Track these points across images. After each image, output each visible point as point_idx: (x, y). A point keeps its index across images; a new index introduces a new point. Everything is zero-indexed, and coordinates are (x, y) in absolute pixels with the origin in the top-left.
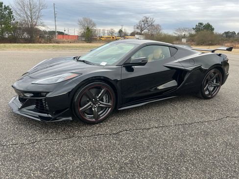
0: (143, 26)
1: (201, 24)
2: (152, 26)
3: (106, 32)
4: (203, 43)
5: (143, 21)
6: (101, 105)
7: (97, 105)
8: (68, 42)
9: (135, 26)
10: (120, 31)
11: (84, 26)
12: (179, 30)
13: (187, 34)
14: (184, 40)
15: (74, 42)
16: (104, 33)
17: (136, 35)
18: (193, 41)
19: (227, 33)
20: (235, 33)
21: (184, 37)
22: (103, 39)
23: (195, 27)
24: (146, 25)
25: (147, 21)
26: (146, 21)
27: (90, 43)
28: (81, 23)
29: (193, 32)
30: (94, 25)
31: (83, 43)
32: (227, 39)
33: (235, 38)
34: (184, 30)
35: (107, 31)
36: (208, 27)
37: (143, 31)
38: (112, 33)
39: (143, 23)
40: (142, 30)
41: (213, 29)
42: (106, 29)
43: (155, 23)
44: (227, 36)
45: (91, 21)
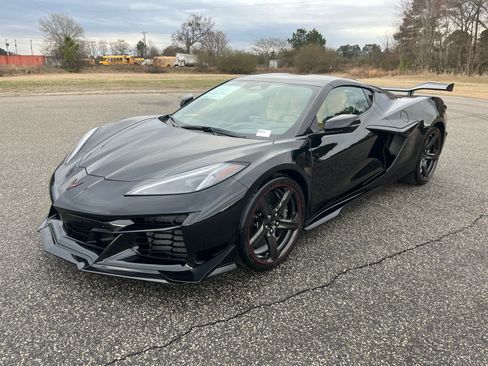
0: (190, 34)
1: (302, 31)
2: (209, 34)
3: (109, 47)
4: (311, 69)
5: (190, 25)
6: (280, 226)
7: (274, 227)
8: (23, 72)
9: (173, 34)
10: (141, 46)
11: (54, 33)
12: (262, 43)
13: (277, 50)
14: (273, 64)
15: (38, 71)
16: (104, 50)
17: (178, 55)
18: (291, 64)
19: (344, 48)
20: (358, 48)
21: (273, 56)
22: (105, 63)
23: (291, 37)
24: (196, 33)
25: (198, 25)
26: (195, 24)
27: (77, 71)
28: (46, 28)
29: (289, 47)
30: (79, 31)
31: (60, 73)
32: (346, 59)
33: (360, 58)
34: (272, 43)
35: (111, 44)
36: (315, 38)
37: (191, 44)
38: (122, 49)
39: (190, 28)
40: (189, 44)
41: (324, 42)
42: (108, 41)
43: (214, 30)
44: (345, 54)
45: (70, 23)
